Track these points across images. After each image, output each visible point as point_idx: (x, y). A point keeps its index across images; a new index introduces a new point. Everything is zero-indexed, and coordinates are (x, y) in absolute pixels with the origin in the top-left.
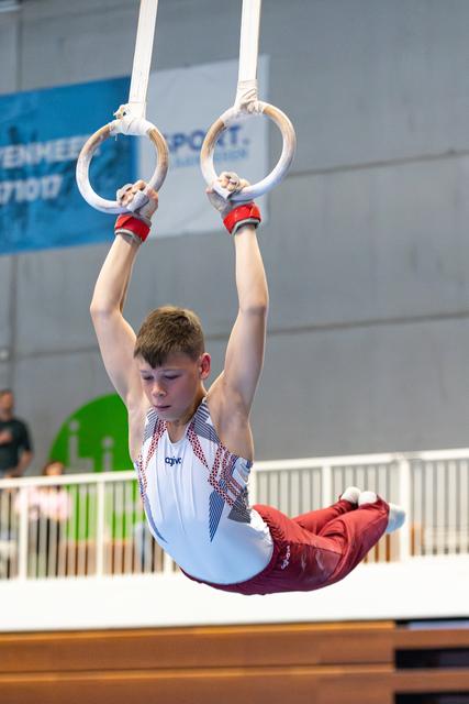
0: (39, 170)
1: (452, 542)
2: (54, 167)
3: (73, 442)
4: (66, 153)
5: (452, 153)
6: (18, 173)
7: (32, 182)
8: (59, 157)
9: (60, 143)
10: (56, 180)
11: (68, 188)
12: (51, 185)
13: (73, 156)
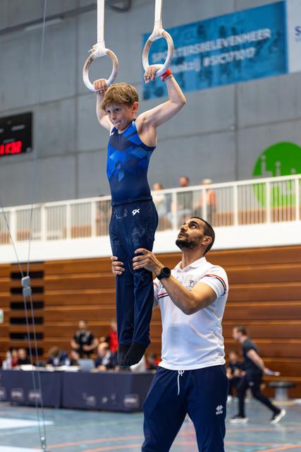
0: (245, 46)
2: (251, 44)
3: (263, 165)
4: (256, 37)
6: (236, 48)
7: (242, 51)
8: (254, 39)
9: (253, 34)
10: (253, 50)
11: (257, 53)
12: (251, 52)
13: (260, 38)
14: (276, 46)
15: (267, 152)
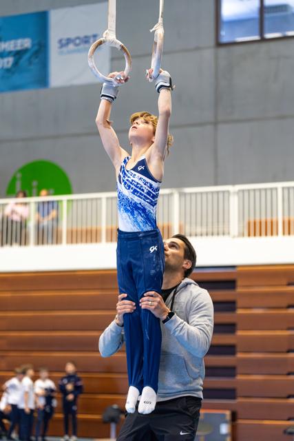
0: (2, 55)
1: (199, 230)
2: (10, 53)
3: (18, 184)
4: (15, 46)
5: (198, 49)
8: (12, 49)
9: (12, 42)
10: (11, 60)
11: (16, 64)
12: (8, 62)
13: (19, 48)
14: (37, 57)
15: (23, 170)
